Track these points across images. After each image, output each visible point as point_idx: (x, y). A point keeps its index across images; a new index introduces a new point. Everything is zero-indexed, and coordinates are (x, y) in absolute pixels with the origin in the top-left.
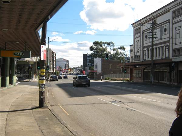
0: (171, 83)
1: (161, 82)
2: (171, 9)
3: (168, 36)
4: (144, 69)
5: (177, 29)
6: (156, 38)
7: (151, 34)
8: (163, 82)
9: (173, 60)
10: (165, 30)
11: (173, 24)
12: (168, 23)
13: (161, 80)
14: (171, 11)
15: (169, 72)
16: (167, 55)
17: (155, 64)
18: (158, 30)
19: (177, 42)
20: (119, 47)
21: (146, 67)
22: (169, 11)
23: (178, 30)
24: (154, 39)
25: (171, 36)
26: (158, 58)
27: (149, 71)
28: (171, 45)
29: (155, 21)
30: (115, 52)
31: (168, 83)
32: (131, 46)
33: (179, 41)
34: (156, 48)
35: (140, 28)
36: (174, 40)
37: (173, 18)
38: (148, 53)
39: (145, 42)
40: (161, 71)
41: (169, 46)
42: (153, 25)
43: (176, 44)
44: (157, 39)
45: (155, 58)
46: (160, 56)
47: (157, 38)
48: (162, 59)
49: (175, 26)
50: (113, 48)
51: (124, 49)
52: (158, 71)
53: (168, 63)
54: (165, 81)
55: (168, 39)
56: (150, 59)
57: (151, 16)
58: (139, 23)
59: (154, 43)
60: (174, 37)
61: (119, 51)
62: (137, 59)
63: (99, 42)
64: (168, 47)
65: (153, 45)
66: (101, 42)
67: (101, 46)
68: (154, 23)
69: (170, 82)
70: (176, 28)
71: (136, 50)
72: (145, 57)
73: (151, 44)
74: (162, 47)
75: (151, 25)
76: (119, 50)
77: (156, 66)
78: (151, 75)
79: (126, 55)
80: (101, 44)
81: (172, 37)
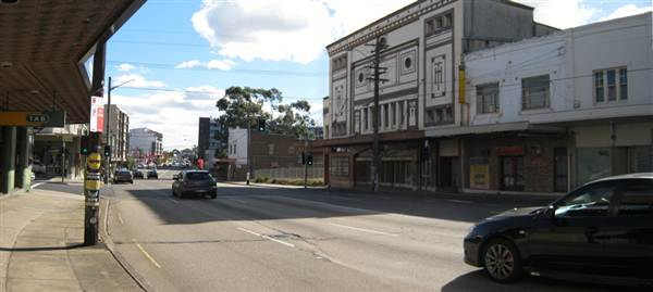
0: (423, 188)
1: (397, 185)
2: (423, 14)
3: (413, 77)
4: (356, 156)
5: (437, 61)
6: (384, 81)
7: (373, 70)
8: (402, 185)
9: (427, 134)
10: (408, 62)
11: (426, 50)
12: (416, 47)
13: (397, 182)
14: (422, 19)
15: (417, 162)
16: (412, 123)
17: (382, 143)
18: (389, 62)
19: (436, 92)
20: (295, 101)
21: (361, 152)
22: (417, 19)
23: (438, 64)
24: (381, 84)
25: (421, 77)
26: (389, 129)
27: (370, 159)
28: (421, 99)
29: (383, 40)
30: (284, 114)
31: (415, 188)
32: (325, 99)
33: (442, 90)
34: (386, 106)
35: (345, 57)
36: (428, 86)
37: (427, 36)
38: (366, 118)
39: (357, 91)
40: (399, 159)
41: (417, 100)
42: (377, 50)
43: (433, 96)
44: (386, 83)
45: (382, 130)
46: (394, 123)
47: (387, 80)
48: (399, 132)
49: (430, 54)
50: (278, 104)
51: (308, 108)
52: (389, 159)
53: (414, 142)
54: (409, 183)
55: (414, 85)
56: (370, 131)
57: (374, 28)
58: (343, 43)
59: (380, 93)
60: (428, 80)
61: (294, 113)
62: (337, 132)
63: (243, 88)
64: (414, 103)
65: (377, 98)
66: (247, 89)
67: (248, 98)
68: (381, 45)
69: (421, 185)
70: (433, 60)
71: (336, 110)
72: (357, 126)
73: (372, 95)
74: (401, 103)
75: (373, 48)
76: (294, 110)
77: (386, 147)
78: (373, 169)
79: (312, 121)
80: (246, 93)
81: (424, 80)
